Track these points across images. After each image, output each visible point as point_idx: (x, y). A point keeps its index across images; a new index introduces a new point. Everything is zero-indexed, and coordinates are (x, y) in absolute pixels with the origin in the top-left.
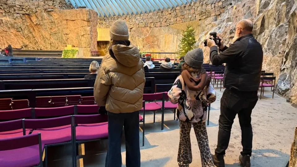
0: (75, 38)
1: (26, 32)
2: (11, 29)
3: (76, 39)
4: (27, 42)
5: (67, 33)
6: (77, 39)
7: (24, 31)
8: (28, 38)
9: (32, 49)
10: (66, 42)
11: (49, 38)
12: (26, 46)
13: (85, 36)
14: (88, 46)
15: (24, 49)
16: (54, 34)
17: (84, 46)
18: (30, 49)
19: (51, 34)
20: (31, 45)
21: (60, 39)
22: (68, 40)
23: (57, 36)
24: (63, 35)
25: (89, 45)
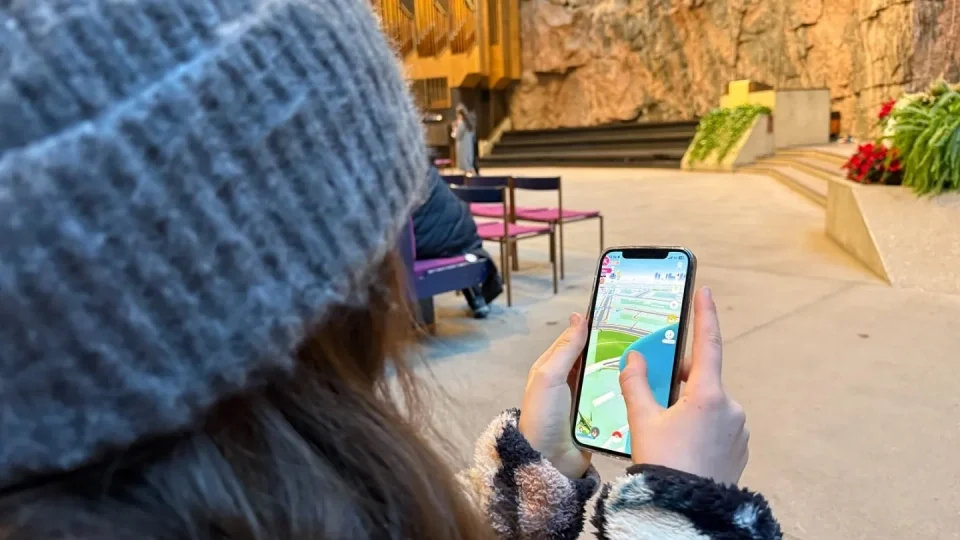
0: (837, 42)
1: (658, 48)
2: (613, 44)
3: (845, 46)
4: (657, 90)
5: (807, 21)
6: (849, 41)
7: (653, 43)
8: (665, 70)
9: (674, 119)
10: (799, 70)
11: (731, 61)
12: (652, 106)
13: (885, 17)
14: (895, 79)
15: (645, 119)
16: (753, 37)
17: (874, 80)
18: (665, 117)
19: (743, 38)
20: (671, 100)
21: (776, 54)
22: (812, 55)
23: (763, 44)
24: (790, 35)
25: (901, 71)
